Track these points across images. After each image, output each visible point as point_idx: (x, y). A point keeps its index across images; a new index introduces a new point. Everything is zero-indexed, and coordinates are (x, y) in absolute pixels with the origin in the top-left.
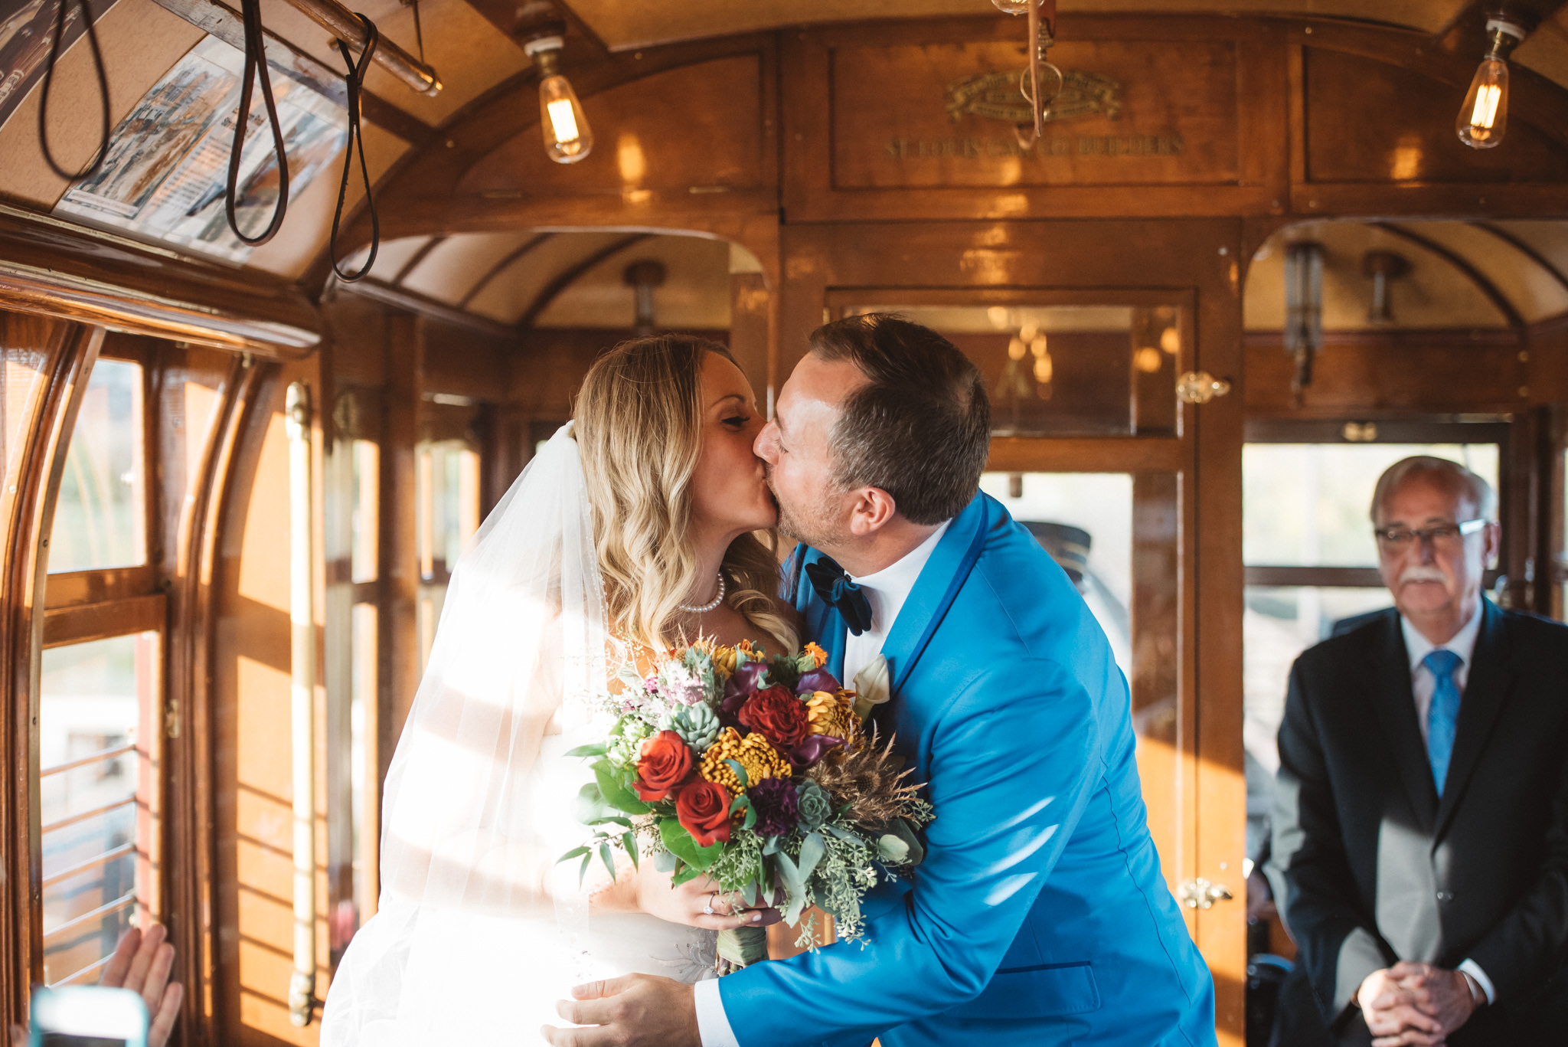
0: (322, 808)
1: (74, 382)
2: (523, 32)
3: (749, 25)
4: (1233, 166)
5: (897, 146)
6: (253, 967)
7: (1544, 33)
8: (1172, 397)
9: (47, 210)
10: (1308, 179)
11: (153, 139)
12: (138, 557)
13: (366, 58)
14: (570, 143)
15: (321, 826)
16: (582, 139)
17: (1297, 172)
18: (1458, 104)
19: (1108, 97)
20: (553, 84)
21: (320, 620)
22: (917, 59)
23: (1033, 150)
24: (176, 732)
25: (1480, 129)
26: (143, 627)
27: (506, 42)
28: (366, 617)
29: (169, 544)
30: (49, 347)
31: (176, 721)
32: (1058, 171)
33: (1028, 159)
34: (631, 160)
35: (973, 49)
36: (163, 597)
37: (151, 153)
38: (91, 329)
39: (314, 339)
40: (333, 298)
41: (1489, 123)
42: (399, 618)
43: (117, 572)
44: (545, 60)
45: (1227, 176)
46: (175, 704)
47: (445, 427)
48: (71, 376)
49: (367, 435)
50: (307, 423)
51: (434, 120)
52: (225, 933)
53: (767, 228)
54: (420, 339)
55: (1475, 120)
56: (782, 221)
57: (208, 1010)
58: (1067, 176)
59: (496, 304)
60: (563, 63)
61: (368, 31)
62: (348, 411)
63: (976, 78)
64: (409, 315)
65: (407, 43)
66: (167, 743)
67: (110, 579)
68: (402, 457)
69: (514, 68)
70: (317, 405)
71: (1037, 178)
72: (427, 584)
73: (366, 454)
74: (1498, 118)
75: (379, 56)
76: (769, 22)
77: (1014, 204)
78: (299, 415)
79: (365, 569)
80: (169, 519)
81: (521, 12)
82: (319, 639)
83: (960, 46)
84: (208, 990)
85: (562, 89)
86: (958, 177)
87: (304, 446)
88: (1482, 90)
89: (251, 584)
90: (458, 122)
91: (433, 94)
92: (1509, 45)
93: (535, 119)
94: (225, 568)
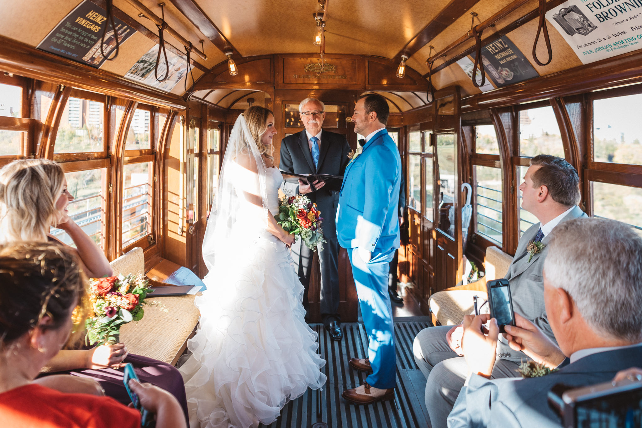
0: (185, 197)
1: (131, 113)
2: (225, 51)
3: (268, 53)
4: (356, 81)
5: (295, 76)
6: (171, 226)
7: (411, 59)
8: (345, 121)
9: (122, 77)
10: (369, 84)
11: (146, 65)
12: (149, 147)
13: (190, 50)
14: (234, 72)
15: (185, 200)
16: (236, 71)
17: (367, 82)
18: (396, 70)
19: (333, 69)
20: (231, 61)
21: (185, 161)
22: (299, 61)
23: (320, 77)
24: (156, 181)
25: (400, 74)
26: (150, 160)
27: (222, 53)
28: (197, 160)
29: (155, 145)
30: (126, 105)
31: (156, 178)
32: (324, 81)
33: (319, 79)
34: (247, 78)
35: (309, 59)
36: (154, 155)
37: (146, 68)
38: (135, 102)
39: (185, 108)
40: (189, 100)
41: (402, 73)
42: (203, 160)
43: (145, 150)
44: (229, 56)
45: (354, 83)
46: (156, 175)
47: (213, 126)
48: (130, 112)
49: (197, 127)
50: (183, 123)
51: (209, 68)
52: (166, 218)
53: (271, 90)
54: (208, 110)
55: (399, 73)
56: (274, 89)
57: (161, 234)
58: (326, 82)
59: (223, 104)
60: (232, 57)
61: (191, 45)
62: (193, 122)
63: (310, 64)
64: (206, 105)
65: (200, 49)
66: (154, 183)
67: (143, 152)
68: (204, 131)
69: (224, 60)
70: (185, 120)
71: (321, 82)
72: (209, 154)
73: (197, 130)
74: (404, 73)
75: (193, 50)
76: (272, 53)
77: (316, 87)
78: (182, 121)
79: (197, 150)
80: (156, 141)
81: (224, 48)
82: (185, 164)
83: (307, 59)
84: (161, 230)
85: (232, 62)
86: (306, 82)
87: (183, 127)
88: (401, 68)
89: (171, 154)
90: (214, 69)
91: (206, 60)
92: (406, 60)
93: (228, 69)
94: (166, 150)
